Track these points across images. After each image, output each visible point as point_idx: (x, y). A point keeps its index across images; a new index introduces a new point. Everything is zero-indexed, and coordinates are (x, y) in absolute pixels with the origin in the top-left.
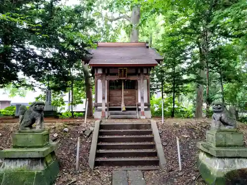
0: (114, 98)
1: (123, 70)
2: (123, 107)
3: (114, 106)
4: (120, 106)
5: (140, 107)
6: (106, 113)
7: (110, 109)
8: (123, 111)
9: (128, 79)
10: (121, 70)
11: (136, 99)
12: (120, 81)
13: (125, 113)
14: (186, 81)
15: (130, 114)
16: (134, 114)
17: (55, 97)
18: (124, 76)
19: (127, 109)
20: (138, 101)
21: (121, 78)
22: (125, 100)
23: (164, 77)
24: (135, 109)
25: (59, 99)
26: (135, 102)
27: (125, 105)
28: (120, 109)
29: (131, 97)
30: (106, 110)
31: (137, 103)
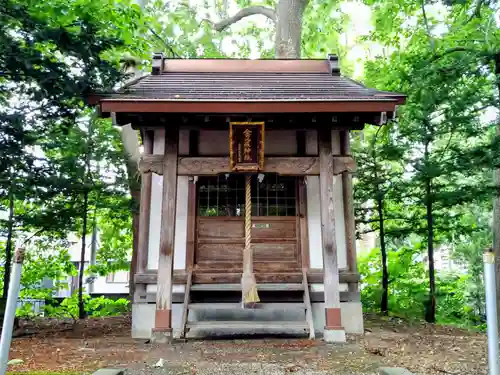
0: (214, 251)
1: (247, 133)
2: (249, 287)
3: (215, 281)
4: (237, 280)
5: (317, 288)
6: (178, 311)
7: (197, 297)
8: (249, 306)
9: (270, 169)
10: (239, 132)
11: (300, 254)
12: (238, 179)
13: (257, 312)
14: (462, 197)
15: (278, 317)
16: (294, 318)
17: (45, 248)
18: (255, 159)
19: (266, 296)
20: (308, 264)
21: (240, 168)
22: (256, 257)
23: (383, 182)
24: (296, 296)
25: (57, 253)
26: (296, 267)
27: (259, 280)
28: (236, 296)
29: (279, 247)
30: (177, 299)
31: (304, 270)
